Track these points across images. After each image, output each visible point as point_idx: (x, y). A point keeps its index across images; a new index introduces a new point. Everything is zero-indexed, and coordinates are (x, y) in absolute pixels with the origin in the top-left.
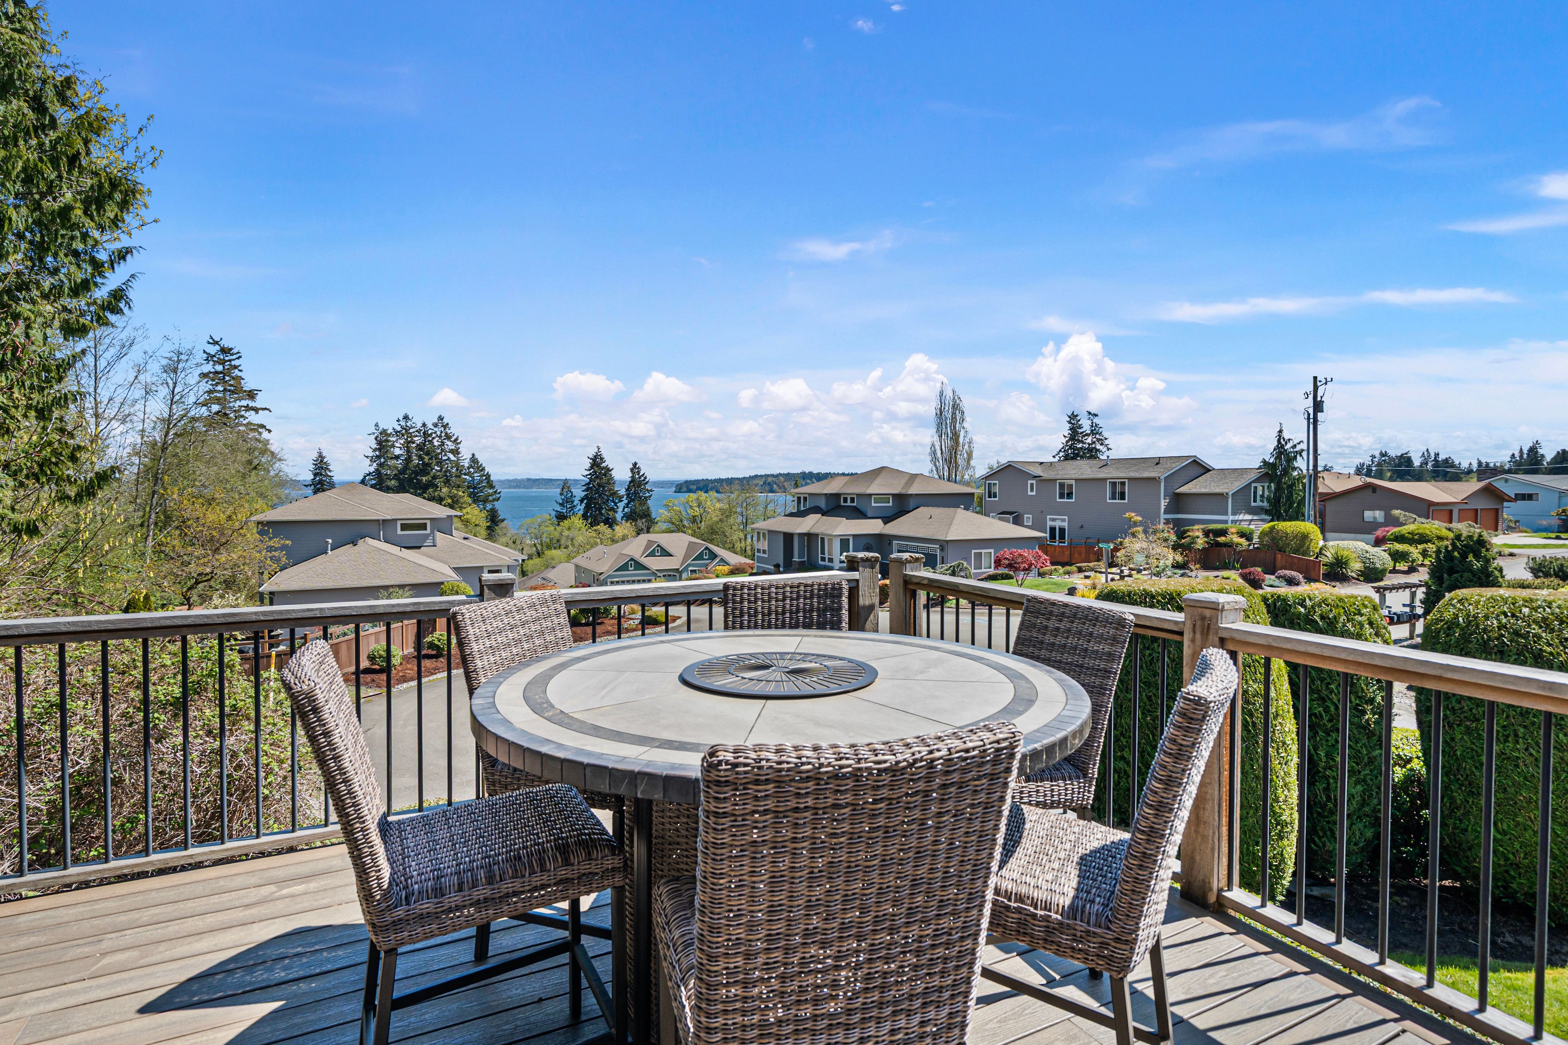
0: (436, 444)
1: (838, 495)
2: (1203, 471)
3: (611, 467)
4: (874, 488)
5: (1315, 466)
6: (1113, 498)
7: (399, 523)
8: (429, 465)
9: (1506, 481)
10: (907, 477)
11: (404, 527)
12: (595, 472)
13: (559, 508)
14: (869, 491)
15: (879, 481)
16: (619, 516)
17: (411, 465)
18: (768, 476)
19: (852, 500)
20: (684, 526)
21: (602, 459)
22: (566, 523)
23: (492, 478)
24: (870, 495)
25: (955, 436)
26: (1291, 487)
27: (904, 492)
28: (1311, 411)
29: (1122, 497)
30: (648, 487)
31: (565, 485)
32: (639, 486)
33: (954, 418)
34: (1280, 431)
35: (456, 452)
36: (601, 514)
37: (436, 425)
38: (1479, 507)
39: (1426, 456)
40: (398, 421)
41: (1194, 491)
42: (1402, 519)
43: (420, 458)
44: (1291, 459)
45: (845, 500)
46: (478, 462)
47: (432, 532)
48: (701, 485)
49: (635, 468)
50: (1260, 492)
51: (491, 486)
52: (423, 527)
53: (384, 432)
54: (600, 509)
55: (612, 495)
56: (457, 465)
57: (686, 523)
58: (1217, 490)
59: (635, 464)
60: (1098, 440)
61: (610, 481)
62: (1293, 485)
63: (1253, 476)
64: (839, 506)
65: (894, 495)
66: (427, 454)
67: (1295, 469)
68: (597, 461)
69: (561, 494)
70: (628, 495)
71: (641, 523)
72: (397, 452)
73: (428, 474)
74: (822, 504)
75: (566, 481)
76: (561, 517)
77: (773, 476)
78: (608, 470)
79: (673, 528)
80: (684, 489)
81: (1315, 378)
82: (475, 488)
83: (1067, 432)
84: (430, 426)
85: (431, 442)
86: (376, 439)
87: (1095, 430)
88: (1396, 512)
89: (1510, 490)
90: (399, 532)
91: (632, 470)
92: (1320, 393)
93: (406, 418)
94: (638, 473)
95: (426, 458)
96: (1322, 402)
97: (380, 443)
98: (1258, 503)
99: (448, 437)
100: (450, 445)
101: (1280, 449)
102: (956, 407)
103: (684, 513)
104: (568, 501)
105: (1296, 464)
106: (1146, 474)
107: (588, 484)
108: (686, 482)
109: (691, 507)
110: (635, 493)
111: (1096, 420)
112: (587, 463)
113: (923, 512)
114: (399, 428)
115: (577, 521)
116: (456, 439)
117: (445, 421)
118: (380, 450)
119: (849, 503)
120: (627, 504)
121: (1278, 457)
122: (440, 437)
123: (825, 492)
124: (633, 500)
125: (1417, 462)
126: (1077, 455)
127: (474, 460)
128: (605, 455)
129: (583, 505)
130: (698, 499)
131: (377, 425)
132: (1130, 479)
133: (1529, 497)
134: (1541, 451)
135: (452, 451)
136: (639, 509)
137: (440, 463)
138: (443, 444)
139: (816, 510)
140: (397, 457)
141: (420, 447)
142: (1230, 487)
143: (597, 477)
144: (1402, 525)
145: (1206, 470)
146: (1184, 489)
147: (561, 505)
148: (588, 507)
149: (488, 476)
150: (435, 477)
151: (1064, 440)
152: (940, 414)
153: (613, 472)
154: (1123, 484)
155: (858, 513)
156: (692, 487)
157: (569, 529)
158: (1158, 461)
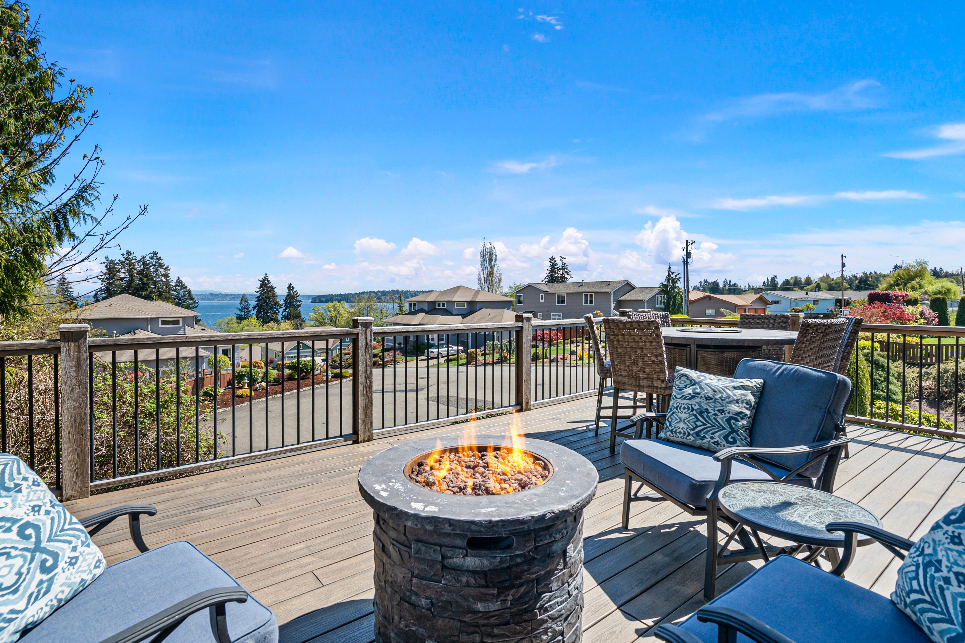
0: (152, 270)
1: (434, 302)
2: (631, 289)
3: (274, 286)
4: (457, 298)
5: (688, 286)
6: (586, 303)
7: (160, 320)
8: (147, 284)
9: (767, 294)
10: (474, 292)
11: (164, 323)
12: (264, 289)
13: (239, 312)
14: (454, 300)
15: (458, 294)
16: (280, 317)
17: (133, 284)
18: (371, 292)
19: (443, 305)
20: (325, 323)
21: (268, 281)
22: (246, 322)
23: (192, 293)
24: (454, 302)
25: (492, 269)
26: (675, 297)
27: (473, 300)
28: (685, 257)
29: (591, 302)
30: (299, 299)
31: (244, 298)
32: (293, 298)
33: (491, 259)
34: (669, 268)
35: (166, 276)
36: (268, 316)
37: (152, 258)
38: (757, 307)
39: (725, 282)
40: (123, 255)
41: (628, 299)
42: (725, 313)
43: (141, 279)
44: (674, 282)
45: (439, 305)
46: (182, 282)
47: (183, 325)
48: (329, 298)
49: (290, 287)
50: (660, 299)
51: (191, 298)
52: (177, 322)
53: (112, 262)
54: (268, 312)
55: (275, 304)
56: (167, 284)
57: (326, 321)
58: (640, 299)
59: (290, 285)
60: (566, 272)
61: (274, 295)
62: (676, 296)
63: (656, 291)
64: (435, 309)
65: (467, 302)
66: (146, 276)
67: (676, 287)
68: (265, 283)
69: (241, 303)
70: (285, 304)
71: (296, 321)
72: (122, 275)
73: (146, 290)
74: (425, 307)
75: (244, 295)
76: (240, 318)
77: (374, 292)
78: (273, 288)
79: (318, 324)
80: (318, 300)
81: (687, 241)
82: (180, 300)
83: (549, 268)
84: (147, 258)
85: (148, 269)
86: (106, 266)
87: (564, 267)
88: (722, 310)
89: (770, 299)
90: (160, 326)
91: (288, 288)
92: (689, 249)
93: (129, 252)
94: (292, 290)
95: (145, 280)
96: (690, 253)
97: (109, 269)
98: (659, 306)
99: (161, 266)
100: (162, 271)
101: (669, 278)
102: (492, 252)
103: (325, 315)
104: (245, 308)
105: (677, 285)
106: (604, 290)
107: (259, 297)
108: (319, 296)
109: (330, 311)
110: (290, 303)
111: (564, 261)
112: (259, 284)
113: (485, 311)
114: (123, 260)
115: (253, 320)
116: (167, 267)
117: (159, 255)
118: (109, 274)
119: (441, 307)
120: (285, 310)
121: (668, 282)
122: (155, 266)
123: (427, 300)
124: (289, 307)
125: (721, 286)
126: (555, 280)
127: (179, 281)
128: (270, 278)
129: (256, 310)
130: (334, 306)
131: (107, 257)
132: (596, 293)
133: (777, 302)
134: (777, 280)
135: (163, 275)
136: (293, 312)
137: (155, 283)
138: (157, 270)
139: (422, 311)
140: (122, 279)
141: (140, 273)
142: (646, 297)
143: (265, 293)
144: (725, 316)
145: (633, 288)
146: (622, 298)
147: (240, 310)
148: (259, 312)
149: (189, 292)
150: (151, 292)
151: (548, 272)
152: (483, 255)
153: (275, 290)
154: (591, 296)
155: (447, 312)
156: (322, 299)
157: (248, 325)
158: (609, 283)
